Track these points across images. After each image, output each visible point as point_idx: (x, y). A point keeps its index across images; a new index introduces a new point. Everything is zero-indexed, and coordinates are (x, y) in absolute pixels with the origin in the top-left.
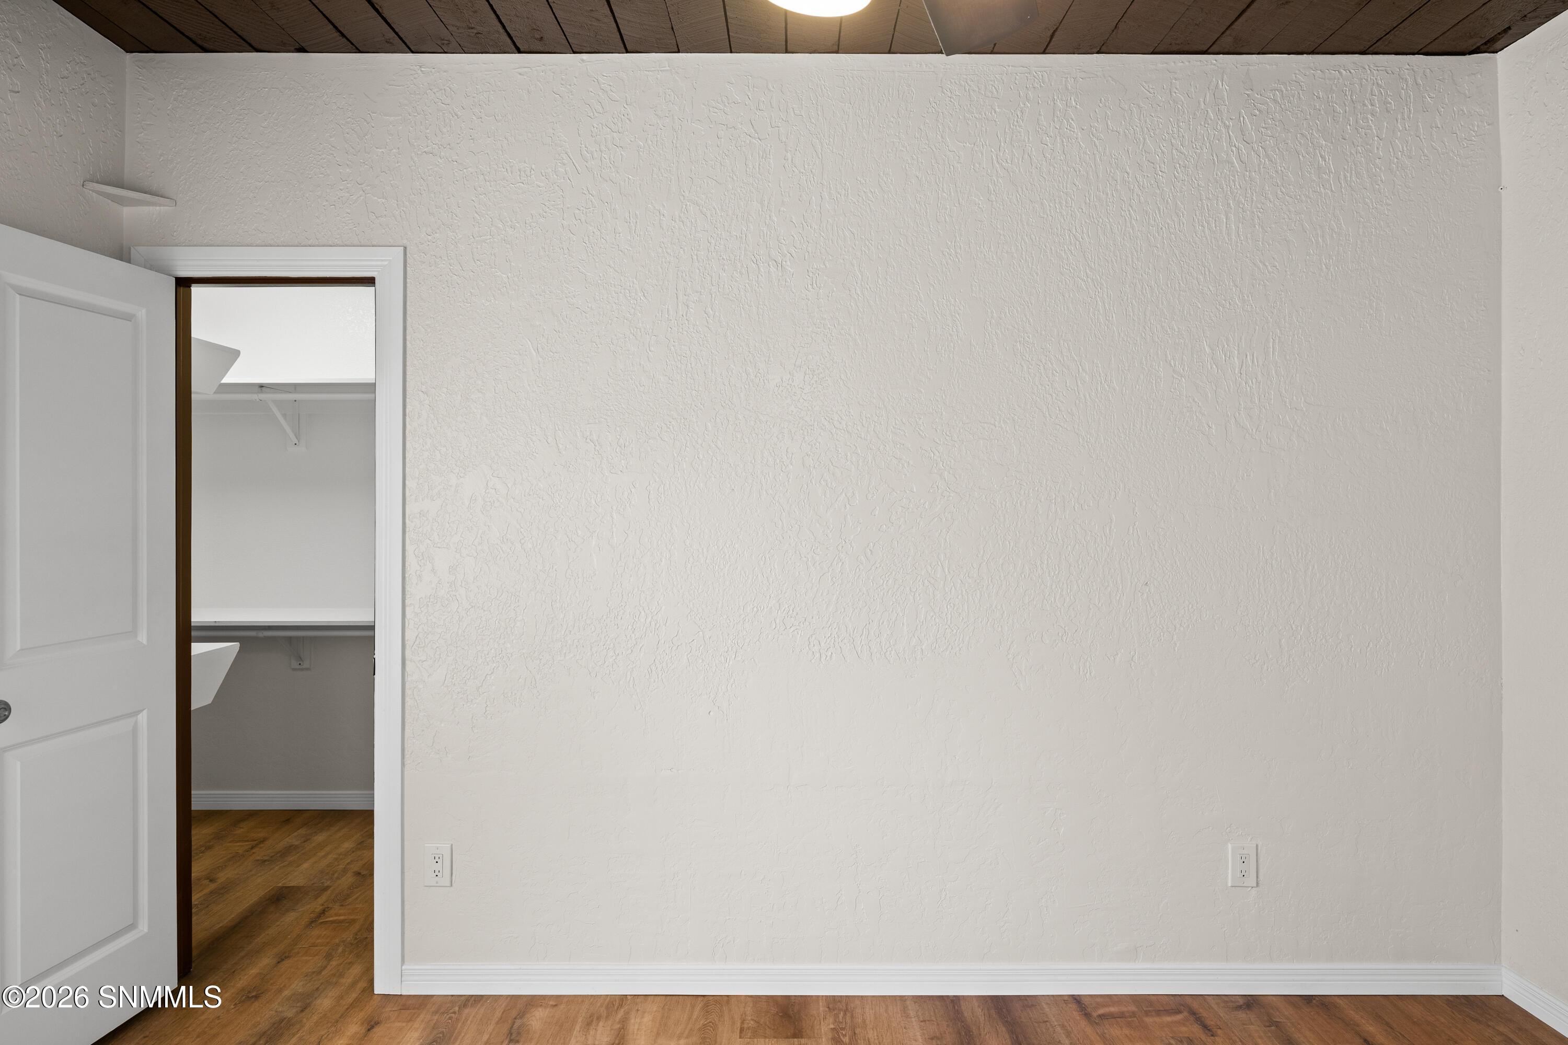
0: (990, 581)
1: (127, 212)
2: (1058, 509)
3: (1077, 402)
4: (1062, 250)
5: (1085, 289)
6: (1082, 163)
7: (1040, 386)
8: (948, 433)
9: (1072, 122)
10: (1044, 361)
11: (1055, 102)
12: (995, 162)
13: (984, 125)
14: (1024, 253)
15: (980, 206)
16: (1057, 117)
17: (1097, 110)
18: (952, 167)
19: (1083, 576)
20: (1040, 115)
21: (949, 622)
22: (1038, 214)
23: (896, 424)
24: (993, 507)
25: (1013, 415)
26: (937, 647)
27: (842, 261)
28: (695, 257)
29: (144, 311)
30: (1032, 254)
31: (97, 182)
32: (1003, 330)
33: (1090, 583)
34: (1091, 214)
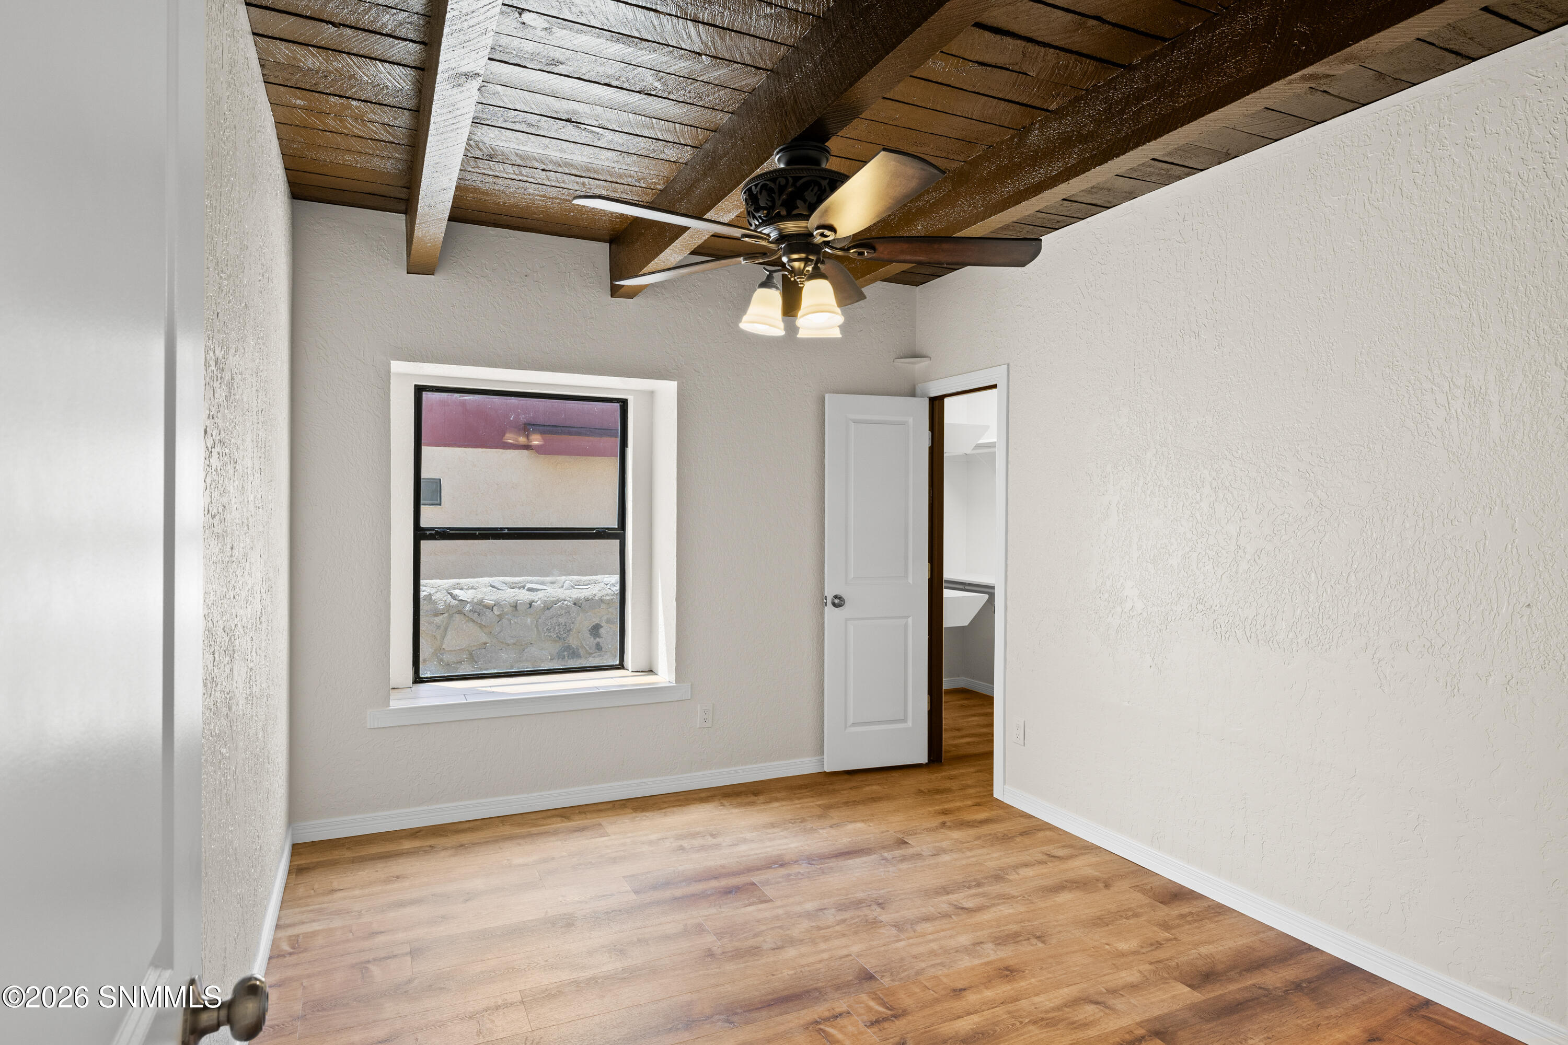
0: (1358, 589)
1: (917, 367)
2: (1426, 524)
3: (1448, 418)
4: (1433, 270)
5: (1458, 304)
6: (1456, 179)
7: (1408, 406)
8: (1322, 456)
9: (1445, 141)
10: (1413, 381)
11: (1428, 127)
12: (1367, 204)
13: (1356, 174)
14: (1393, 281)
15: (1353, 248)
16: (1429, 141)
17: (1473, 119)
18: (1328, 221)
19: (1453, 592)
20: (1411, 145)
21: (1321, 621)
22: (1408, 241)
23: (1279, 451)
24: (1361, 521)
25: (1381, 436)
26: (1310, 642)
27: (1240, 323)
28: (1145, 340)
29: (912, 418)
30: (1402, 281)
31: (902, 358)
32: (1373, 358)
33: (1459, 599)
34: (1465, 227)
